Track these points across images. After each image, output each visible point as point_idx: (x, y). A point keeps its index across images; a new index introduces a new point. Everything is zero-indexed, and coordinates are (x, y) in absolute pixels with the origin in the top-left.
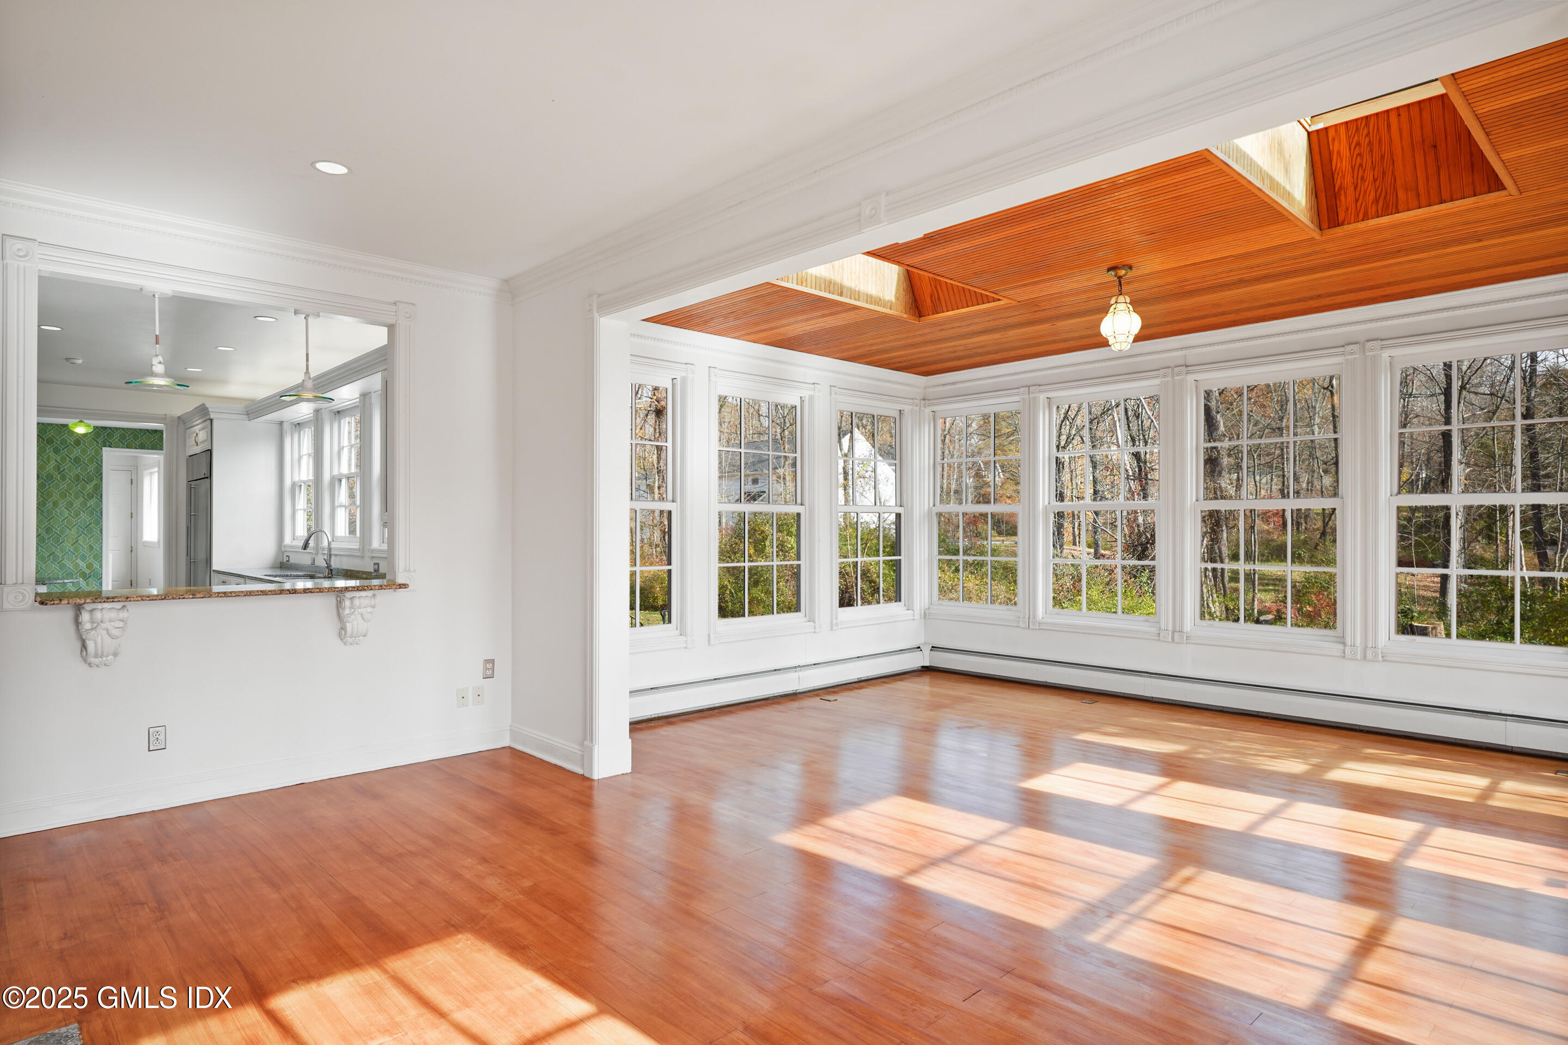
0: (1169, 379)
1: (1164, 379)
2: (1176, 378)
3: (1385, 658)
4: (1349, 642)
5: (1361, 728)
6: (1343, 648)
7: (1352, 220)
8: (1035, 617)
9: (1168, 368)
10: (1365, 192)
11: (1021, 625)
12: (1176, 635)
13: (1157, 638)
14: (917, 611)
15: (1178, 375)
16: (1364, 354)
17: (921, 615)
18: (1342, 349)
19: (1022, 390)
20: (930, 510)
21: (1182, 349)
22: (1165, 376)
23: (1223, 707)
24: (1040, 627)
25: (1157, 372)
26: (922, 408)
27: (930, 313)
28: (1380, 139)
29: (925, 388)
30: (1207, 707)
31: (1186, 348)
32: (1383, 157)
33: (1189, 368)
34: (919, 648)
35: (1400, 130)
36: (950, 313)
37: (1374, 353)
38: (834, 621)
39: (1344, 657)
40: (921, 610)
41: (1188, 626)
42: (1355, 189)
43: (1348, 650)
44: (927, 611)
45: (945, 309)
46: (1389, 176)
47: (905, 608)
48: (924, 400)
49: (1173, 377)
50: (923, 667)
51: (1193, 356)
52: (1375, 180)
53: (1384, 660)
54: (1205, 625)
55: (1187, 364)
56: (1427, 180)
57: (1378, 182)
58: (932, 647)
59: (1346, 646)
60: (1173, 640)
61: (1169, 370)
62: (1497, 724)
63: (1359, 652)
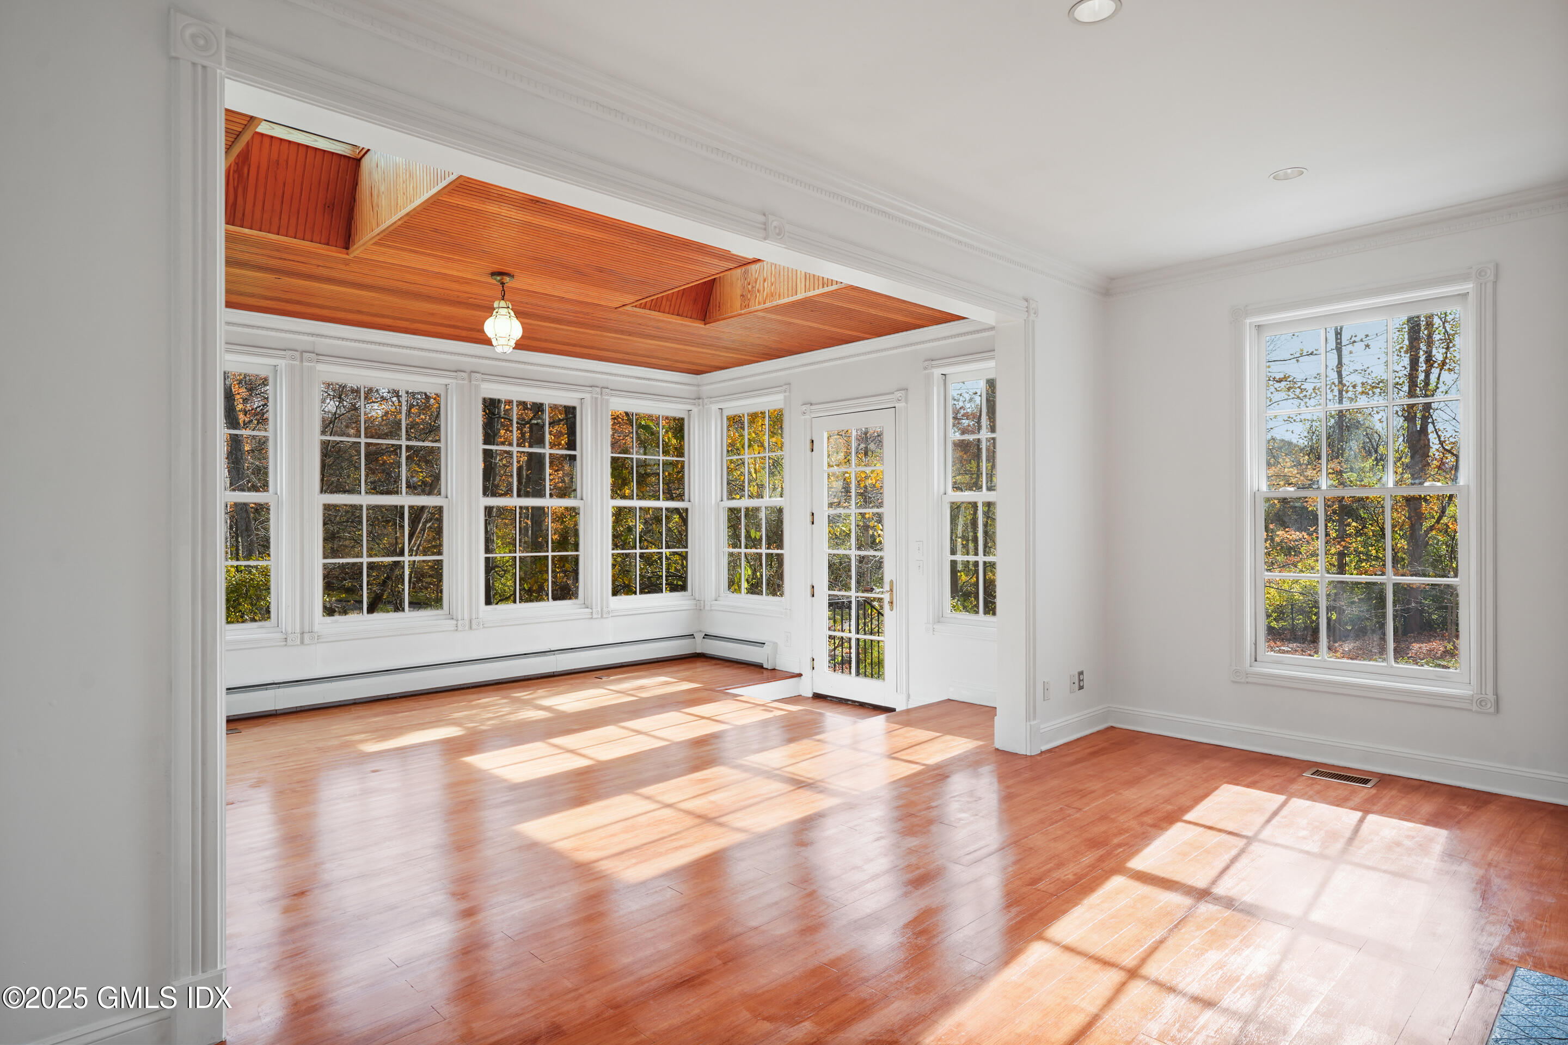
0: (297, 363)
1: (291, 362)
2: (305, 364)
3: (485, 626)
4: (456, 617)
5: (468, 686)
6: (456, 623)
9: (297, 351)
12: (306, 636)
13: (284, 643)
15: (309, 361)
16: (470, 382)
18: (455, 374)
21: (313, 335)
22: (292, 359)
23: (355, 699)
25: (283, 353)
30: (340, 704)
31: (317, 335)
33: (320, 357)
37: (477, 383)
39: (457, 630)
41: (317, 625)
43: (459, 623)
49: (302, 361)
51: (323, 345)
53: (484, 627)
54: (329, 622)
55: (317, 351)
59: (457, 620)
60: (302, 642)
61: (297, 354)
62: (551, 658)
63: (467, 623)
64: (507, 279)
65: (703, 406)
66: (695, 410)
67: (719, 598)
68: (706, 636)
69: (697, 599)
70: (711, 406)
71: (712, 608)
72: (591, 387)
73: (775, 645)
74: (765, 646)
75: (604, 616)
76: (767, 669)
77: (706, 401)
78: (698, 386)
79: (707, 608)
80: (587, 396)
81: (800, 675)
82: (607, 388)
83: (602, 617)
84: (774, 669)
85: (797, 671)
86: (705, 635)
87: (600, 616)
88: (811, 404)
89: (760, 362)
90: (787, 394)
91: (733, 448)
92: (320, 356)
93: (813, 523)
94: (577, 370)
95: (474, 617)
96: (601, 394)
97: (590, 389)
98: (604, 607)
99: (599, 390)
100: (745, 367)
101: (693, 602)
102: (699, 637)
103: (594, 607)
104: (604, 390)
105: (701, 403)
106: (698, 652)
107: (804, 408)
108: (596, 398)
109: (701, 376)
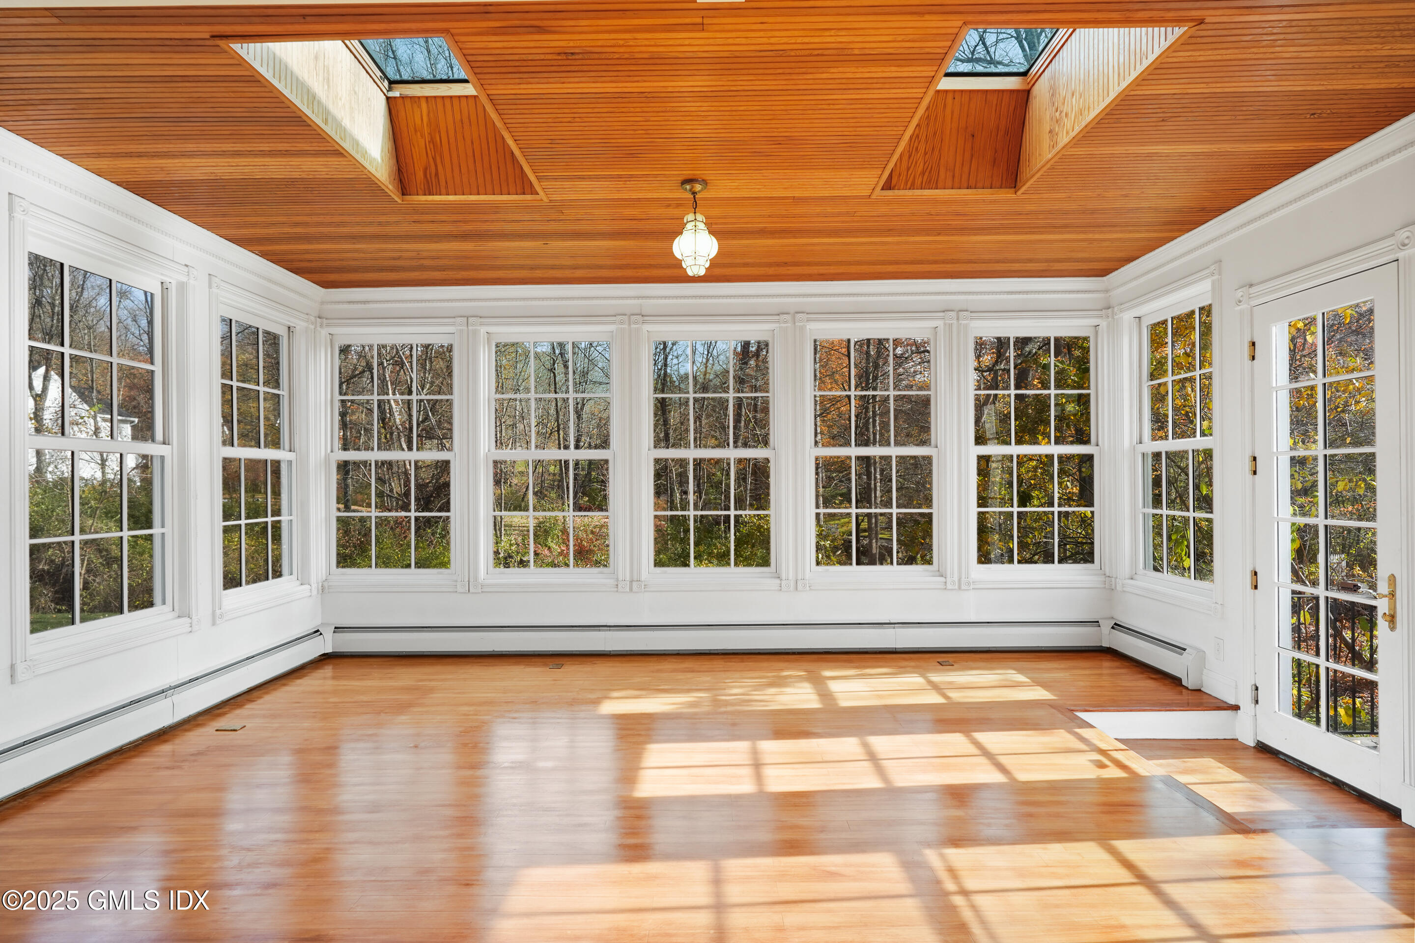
0: (626, 326)
1: (620, 326)
2: (632, 326)
3: (814, 588)
4: (784, 576)
6: (779, 582)
7: (902, 187)
8: (476, 579)
9: (625, 315)
10: (916, 163)
11: (459, 589)
12: (635, 584)
13: (616, 589)
14: (314, 586)
15: (636, 323)
17: (318, 590)
19: (459, 320)
20: (327, 459)
21: (638, 298)
22: (622, 323)
24: (483, 590)
25: (614, 318)
26: (318, 328)
27: (420, 192)
28: (936, 116)
29: (323, 303)
31: (643, 297)
32: (935, 134)
33: (646, 318)
34: (318, 631)
35: (952, 112)
36: (451, 198)
38: (218, 612)
39: (780, 590)
40: (318, 583)
41: (644, 576)
42: (909, 158)
43: (784, 583)
44: (326, 584)
45: (443, 190)
46: (936, 152)
47: (298, 583)
48: (319, 317)
49: (630, 324)
50: (324, 655)
51: (649, 306)
52: (926, 154)
53: (811, 589)
54: (658, 572)
55: (643, 314)
56: (963, 164)
57: (927, 156)
58: (336, 628)
59: (781, 580)
60: (631, 589)
61: (626, 318)
62: (889, 632)
63: (792, 584)
64: (698, 187)
65: (1113, 318)
66: (1103, 324)
67: (1135, 577)
68: (1117, 626)
69: (1108, 574)
70: (1121, 315)
71: (1124, 589)
72: (944, 312)
73: (1201, 655)
74: (1185, 653)
75: (963, 587)
76: (1187, 688)
77: (1116, 309)
78: (1107, 291)
79: (1119, 588)
80: (939, 323)
81: (1236, 708)
82: (967, 311)
83: (960, 588)
84: (1200, 690)
85: (1232, 702)
86: (1116, 624)
87: (957, 587)
88: (1251, 285)
89: (1176, 238)
90: (1216, 277)
91: (1157, 369)
92: (644, 316)
93: (1255, 473)
94: (924, 294)
95: (799, 578)
96: (958, 319)
97: (942, 314)
98: (963, 577)
99: (953, 314)
100: (1157, 251)
101: (1102, 578)
102: (1106, 626)
103: (948, 576)
104: (961, 313)
105: (1110, 315)
106: (1104, 645)
107: (1239, 293)
108: (951, 325)
109: (1108, 277)
